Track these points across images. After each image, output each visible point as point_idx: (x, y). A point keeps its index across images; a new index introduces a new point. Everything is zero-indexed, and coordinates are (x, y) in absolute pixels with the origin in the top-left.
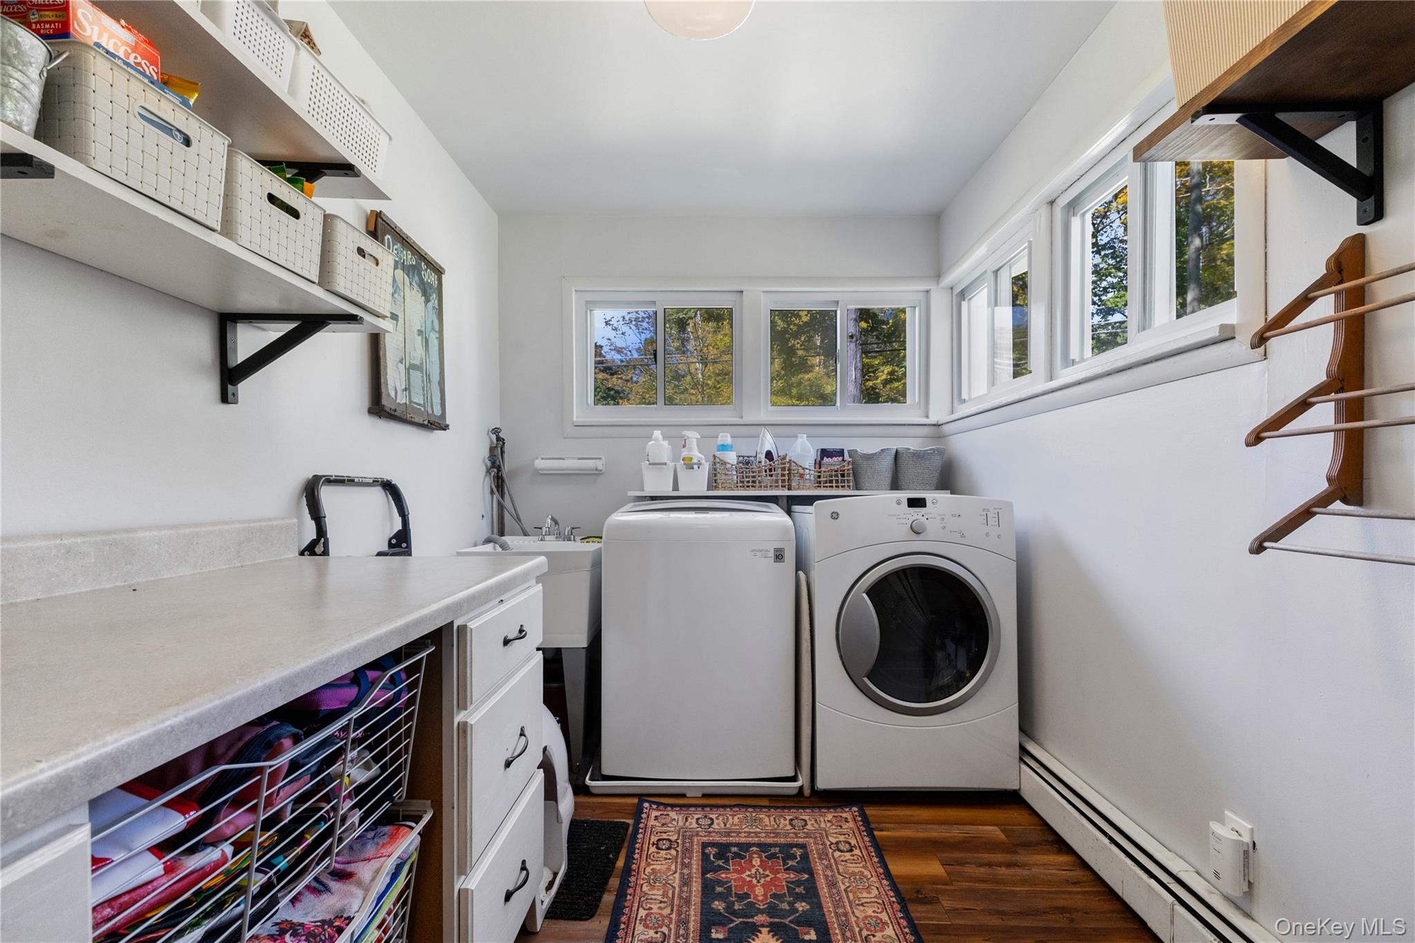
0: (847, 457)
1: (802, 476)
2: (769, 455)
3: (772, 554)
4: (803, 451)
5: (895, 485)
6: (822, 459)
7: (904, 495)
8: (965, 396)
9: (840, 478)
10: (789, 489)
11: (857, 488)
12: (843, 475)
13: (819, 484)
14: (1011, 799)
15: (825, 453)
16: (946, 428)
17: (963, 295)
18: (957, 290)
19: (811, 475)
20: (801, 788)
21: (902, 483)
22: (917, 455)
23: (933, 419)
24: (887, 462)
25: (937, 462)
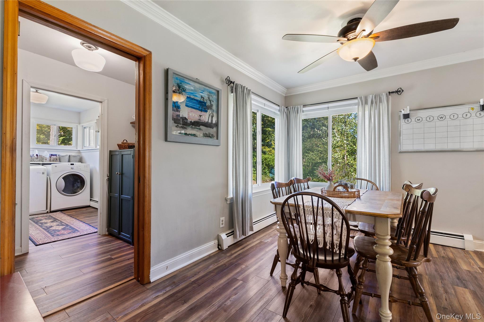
0: (57, 156)
1: (46, 159)
2: (37, 155)
3: (42, 173)
4: (46, 154)
5: (69, 161)
6: (51, 156)
7: (70, 163)
8: (85, 146)
9: (56, 160)
10: (43, 162)
11: (60, 162)
12: (56, 159)
13: (50, 161)
14: (89, 206)
15: (52, 155)
16: (81, 151)
17: (85, 128)
18: (84, 127)
19: (48, 159)
20: (48, 211)
21: (71, 161)
22: (74, 156)
23: (78, 149)
24: (68, 157)
25: (78, 157)
